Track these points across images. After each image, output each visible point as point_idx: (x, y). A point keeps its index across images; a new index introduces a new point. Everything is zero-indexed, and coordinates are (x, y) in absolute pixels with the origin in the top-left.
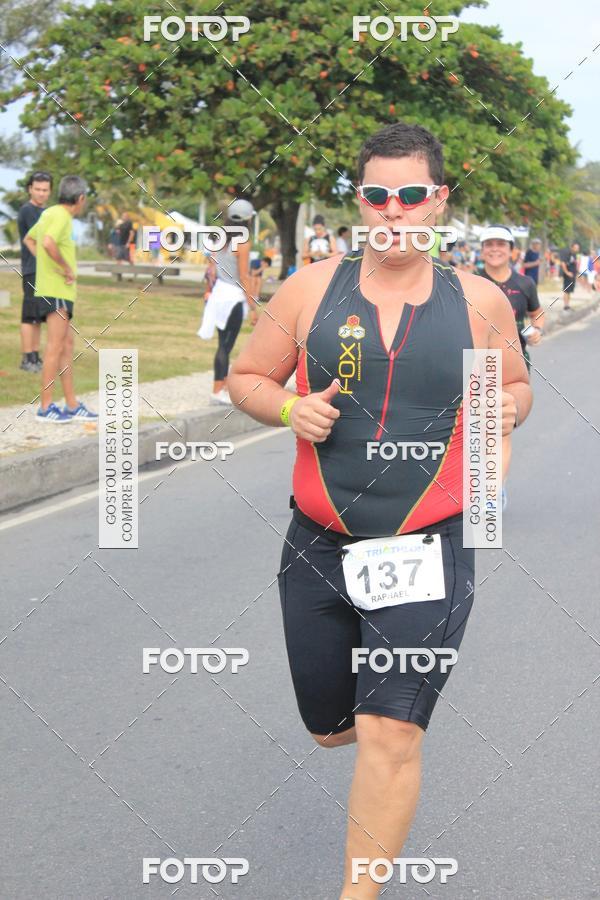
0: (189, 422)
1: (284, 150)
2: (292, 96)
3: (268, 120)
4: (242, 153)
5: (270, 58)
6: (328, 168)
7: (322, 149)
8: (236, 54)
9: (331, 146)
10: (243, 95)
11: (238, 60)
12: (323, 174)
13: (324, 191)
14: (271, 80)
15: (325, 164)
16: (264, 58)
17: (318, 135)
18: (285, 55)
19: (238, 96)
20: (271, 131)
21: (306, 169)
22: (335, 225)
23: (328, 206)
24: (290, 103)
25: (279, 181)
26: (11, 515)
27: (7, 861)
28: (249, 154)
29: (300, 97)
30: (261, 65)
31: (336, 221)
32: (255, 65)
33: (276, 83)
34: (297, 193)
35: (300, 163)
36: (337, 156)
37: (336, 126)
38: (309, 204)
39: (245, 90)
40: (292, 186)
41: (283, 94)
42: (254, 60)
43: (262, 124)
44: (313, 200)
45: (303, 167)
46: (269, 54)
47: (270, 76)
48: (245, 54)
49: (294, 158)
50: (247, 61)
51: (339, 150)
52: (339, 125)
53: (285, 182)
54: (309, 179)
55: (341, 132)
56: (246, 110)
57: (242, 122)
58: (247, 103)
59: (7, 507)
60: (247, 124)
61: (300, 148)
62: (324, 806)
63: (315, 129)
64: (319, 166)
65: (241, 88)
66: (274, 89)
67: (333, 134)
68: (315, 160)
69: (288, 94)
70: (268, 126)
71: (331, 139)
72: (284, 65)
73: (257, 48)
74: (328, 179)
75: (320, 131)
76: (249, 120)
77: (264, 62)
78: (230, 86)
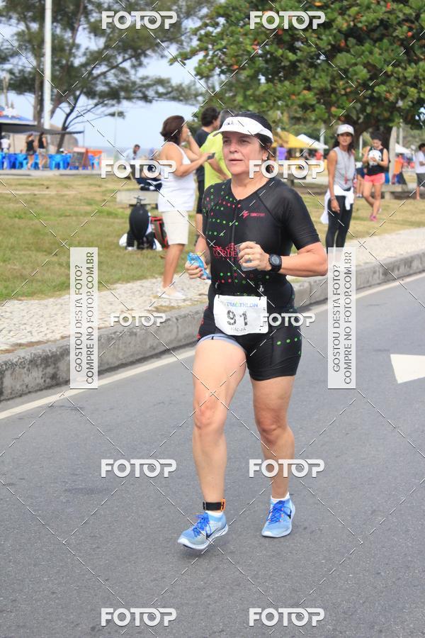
0: (312, 283)
1: (381, 89)
2: (387, 50)
3: (370, 68)
4: (351, 92)
5: (371, 24)
6: (412, 101)
7: (408, 88)
8: (347, 21)
9: (415, 86)
10: (352, 51)
11: (349, 25)
12: (409, 106)
13: (409, 117)
14: (372, 39)
15: (411, 99)
16: (366, 24)
17: (405, 78)
18: (382, 21)
19: (348, 51)
20: (371, 75)
21: (397, 102)
22: (417, 142)
23: (411, 129)
24: (386, 55)
25: (376, 111)
26: (187, 349)
27: (185, 592)
28: (355, 92)
29: (392, 50)
30: (365, 28)
31: (417, 140)
32: (361, 28)
33: (375, 41)
34: (390, 120)
35: (392, 98)
36: (419, 92)
37: (418, 71)
38: (398, 128)
39: (353, 47)
40: (386, 114)
41: (380, 49)
42: (360, 25)
43: (365, 71)
44: (401, 124)
45: (394, 101)
46: (370, 20)
47: (371, 36)
48: (353, 21)
49: (388, 94)
50: (355, 25)
51: (421, 89)
52: (421, 70)
53: (382, 111)
54: (399, 109)
55: (422, 75)
56: (353, 61)
57: (351, 69)
58: (354, 56)
59: (185, 343)
60: (355, 71)
61: (392, 88)
62: (410, 559)
63: (403, 74)
64: (406, 100)
65: (350, 46)
66: (374, 45)
67: (416, 77)
68: (403, 96)
69: (384, 49)
70: (369, 71)
71: (415, 81)
72: (382, 28)
73: (362, 16)
74: (412, 109)
75: (407, 75)
76: (355, 68)
77: (367, 26)
78: (343, 45)
